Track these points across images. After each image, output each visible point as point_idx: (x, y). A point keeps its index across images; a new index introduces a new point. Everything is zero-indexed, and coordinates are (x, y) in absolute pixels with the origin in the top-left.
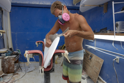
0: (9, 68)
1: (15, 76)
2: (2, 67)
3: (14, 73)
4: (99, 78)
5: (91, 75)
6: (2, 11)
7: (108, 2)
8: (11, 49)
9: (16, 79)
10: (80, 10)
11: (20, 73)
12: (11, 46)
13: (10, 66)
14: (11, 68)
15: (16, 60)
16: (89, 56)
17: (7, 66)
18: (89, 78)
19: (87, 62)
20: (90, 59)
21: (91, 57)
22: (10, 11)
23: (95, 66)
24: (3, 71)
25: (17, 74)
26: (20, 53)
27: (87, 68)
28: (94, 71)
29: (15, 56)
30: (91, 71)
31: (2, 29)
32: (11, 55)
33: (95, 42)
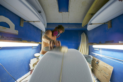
5: (100, 78)
6: (42, 33)
7: (111, 20)
10: (87, 29)
16: (96, 61)
18: (98, 80)
19: (95, 66)
20: (97, 64)
21: (98, 62)
22: (45, 31)
23: (103, 71)
27: (95, 71)
28: (103, 75)
30: (99, 74)
33: (101, 51)
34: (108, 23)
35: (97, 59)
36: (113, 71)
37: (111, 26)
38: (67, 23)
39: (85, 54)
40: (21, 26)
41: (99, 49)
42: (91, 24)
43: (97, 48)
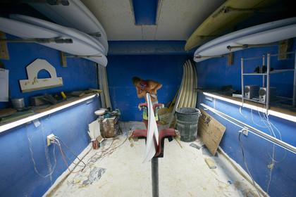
0: (108, 132)
1: (115, 141)
2: (101, 131)
3: (114, 137)
4: (218, 150)
5: (208, 143)
8: (109, 108)
9: (117, 145)
11: (121, 137)
12: (109, 105)
13: (110, 129)
14: (110, 132)
15: (116, 122)
16: (206, 119)
17: (106, 130)
18: (205, 147)
19: (203, 126)
20: (207, 123)
21: (209, 120)
22: (105, 65)
23: (213, 133)
24: (102, 135)
25: (118, 138)
26: (119, 114)
28: (212, 139)
29: (113, 118)
31: (99, 88)
32: (110, 117)
33: (214, 102)
34: (229, 56)
35: (208, 115)
36: (225, 134)
37: (232, 63)
38: (154, 41)
39: (189, 106)
40: (64, 66)
41: (213, 98)
42: (200, 57)
43: (210, 97)
